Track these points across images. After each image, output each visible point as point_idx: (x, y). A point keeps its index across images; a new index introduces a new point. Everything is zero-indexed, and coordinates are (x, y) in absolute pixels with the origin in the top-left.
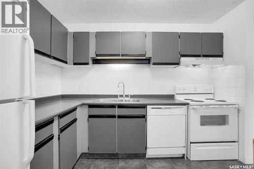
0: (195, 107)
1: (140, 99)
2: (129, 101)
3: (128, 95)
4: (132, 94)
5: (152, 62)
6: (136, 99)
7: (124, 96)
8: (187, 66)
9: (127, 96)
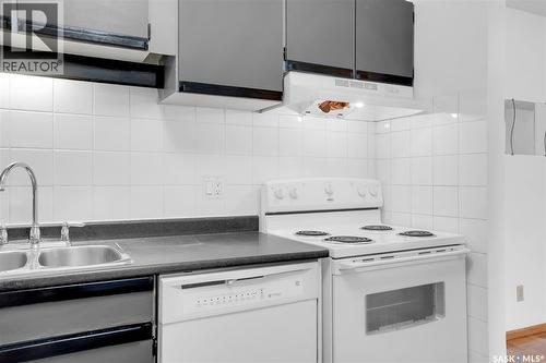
0: (349, 263)
1: (114, 244)
2: (63, 258)
3: (59, 228)
4: (79, 223)
5: (176, 76)
6: (100, 245)
7: (36, 233)
8: (301, 109)
9: (51, 232)
